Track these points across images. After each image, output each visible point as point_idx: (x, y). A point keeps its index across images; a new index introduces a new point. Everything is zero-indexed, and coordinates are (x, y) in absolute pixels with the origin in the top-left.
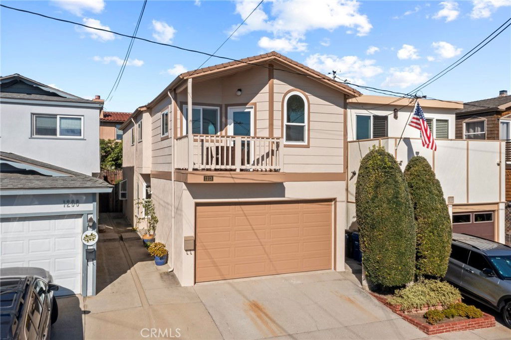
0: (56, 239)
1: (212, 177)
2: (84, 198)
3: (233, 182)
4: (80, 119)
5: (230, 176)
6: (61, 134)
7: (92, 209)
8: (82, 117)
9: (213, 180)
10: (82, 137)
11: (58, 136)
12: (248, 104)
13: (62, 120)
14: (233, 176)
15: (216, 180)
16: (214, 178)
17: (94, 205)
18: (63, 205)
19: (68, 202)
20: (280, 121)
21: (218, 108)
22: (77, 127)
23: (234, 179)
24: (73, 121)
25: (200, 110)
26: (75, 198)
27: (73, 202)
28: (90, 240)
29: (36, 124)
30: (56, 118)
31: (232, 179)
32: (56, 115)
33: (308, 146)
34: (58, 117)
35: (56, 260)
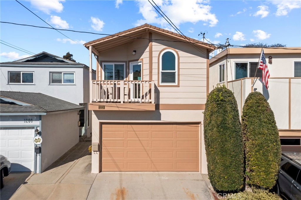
0: (22, 140)
1: (104, 106)
2: (35, 118)
3: (118, 110)
4: (73, 74)
5: (116, 106)
6: (64, 82)
7: (39, 124)
8: (74, 73)
9: (104, 109)
10: (74, 84)
11: (63, 84)
12: (139, 60)
13: (65, 75)
14: (118, 106)
15: (107, 109)
16: (105, 107)
17: (40, 122)
18: (24, 122)
19: (27, 120)
20: (157, 69)
21: (125, 63)
22: (72, 79)
23: (119, 108)
24: (70, 75)
25: (113, 65)
26: (30, 118)
27: (29, 120)
28: (38, 141)
29: (52, 77)
30: (62, 74)
31: (117, 108)
32: (61, 72)
33: (178, 86)
34: (62, 73)
35: (22, 152)
